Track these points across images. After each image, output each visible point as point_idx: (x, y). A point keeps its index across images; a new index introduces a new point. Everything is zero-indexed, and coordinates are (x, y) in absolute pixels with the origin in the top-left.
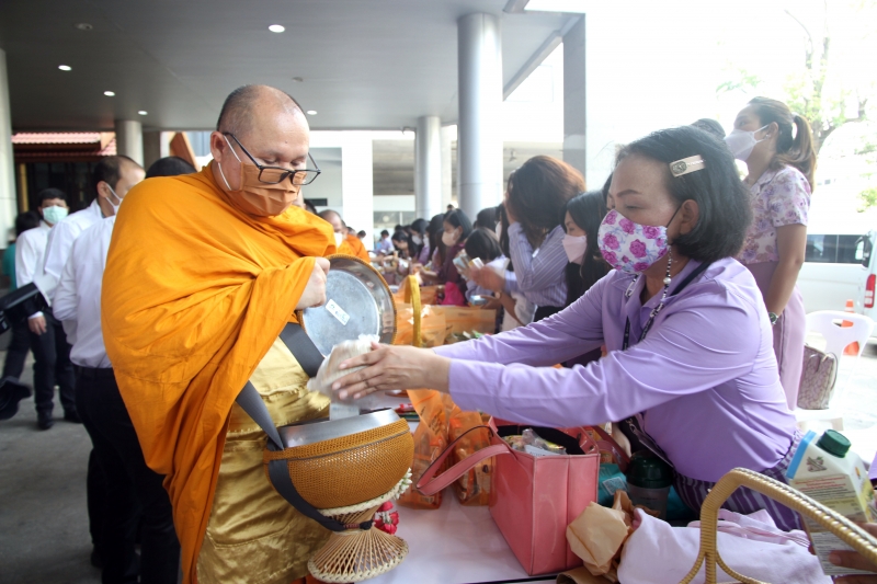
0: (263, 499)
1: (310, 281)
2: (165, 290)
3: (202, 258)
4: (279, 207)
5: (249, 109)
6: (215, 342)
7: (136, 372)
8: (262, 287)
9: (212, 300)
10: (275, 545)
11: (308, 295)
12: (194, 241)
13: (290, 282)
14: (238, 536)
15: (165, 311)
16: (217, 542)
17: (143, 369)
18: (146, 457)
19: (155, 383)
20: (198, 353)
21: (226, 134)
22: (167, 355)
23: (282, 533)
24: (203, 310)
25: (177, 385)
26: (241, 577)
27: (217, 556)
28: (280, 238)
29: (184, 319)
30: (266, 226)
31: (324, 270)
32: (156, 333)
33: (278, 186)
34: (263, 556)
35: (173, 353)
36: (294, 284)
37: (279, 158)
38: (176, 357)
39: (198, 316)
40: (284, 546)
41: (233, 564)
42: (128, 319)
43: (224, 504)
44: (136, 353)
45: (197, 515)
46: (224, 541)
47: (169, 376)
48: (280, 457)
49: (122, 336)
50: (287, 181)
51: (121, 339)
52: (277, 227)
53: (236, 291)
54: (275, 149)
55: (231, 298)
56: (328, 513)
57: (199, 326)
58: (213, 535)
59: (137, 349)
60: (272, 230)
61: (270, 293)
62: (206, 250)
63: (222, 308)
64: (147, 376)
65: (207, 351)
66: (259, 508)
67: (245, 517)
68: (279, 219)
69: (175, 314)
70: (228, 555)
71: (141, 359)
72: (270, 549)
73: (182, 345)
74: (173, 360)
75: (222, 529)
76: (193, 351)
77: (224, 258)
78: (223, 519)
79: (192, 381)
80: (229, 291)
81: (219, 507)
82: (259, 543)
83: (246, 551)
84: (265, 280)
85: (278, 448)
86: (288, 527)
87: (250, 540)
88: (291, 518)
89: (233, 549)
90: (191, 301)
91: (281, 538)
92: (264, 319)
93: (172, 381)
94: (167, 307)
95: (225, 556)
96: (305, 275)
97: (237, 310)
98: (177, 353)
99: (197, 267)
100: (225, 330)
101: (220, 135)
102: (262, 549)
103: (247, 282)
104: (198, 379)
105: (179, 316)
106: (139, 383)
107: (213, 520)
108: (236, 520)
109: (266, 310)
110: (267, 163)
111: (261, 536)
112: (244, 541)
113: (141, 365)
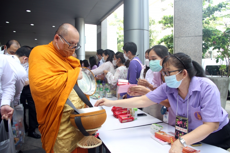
2: (48, 75)
5: (67, 30)
6: (60, 88)
7: (41, 96)
8: (70, 74)
11: (79, 76)
12: (52, 62)
14: (64, 138)
15: (49, 80)
16: (59, 140)
17: (43, 95)
19: (45, 98)
20: (55, 91)
23: (74, 136)
25: (50, 99)
26: (65, 148)
27: (59, 143)
28: (69, 63)
30: (66, 59)
35: (50, 91)
39: (56, 81)
41: (63, 145)
45: (54, 133)
46: (61, 139)
47: (49, 97)
48: (79, 116)
51: (38, 88)
58: (58, 138)
59: (42, 90)
62: (55, 65)
63: (61, 79)
64: (43, 97)
70: (62, 143)
74: (50, 93)
75: (60, 136)
77: (59, 67)
78: (60, 134)
79: (53, 98)
80: (62, 75)
82: (69, 139)
83: (66, 142)
87: (67, 138)
89: (63, 141)
95: (61, 143)
98: (52, 91)
99: (53, 69)
101: (58, 36)
103: (65, 73)
104: (55, 98)
106: (41, 99)
107: (58, 134)
108: (64, 133)
110: (70, 44)
111: (70, 137)
112: (66, 139)
113: (42, 94)
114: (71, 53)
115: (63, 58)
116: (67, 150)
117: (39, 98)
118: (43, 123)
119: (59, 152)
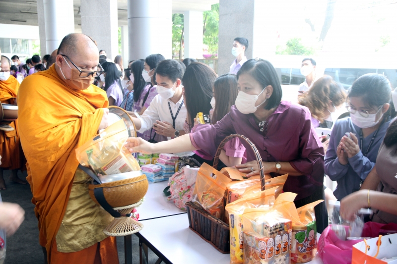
0: (85, 208)
1: (103, 119)
2: (49, 124)
3: (59, 110)
4: (86, 86)
5: (74, 46)
6: (68, 144)
7: (39, 157)
8: (85, 121)
9: (67, 128)
10: (90, 227)
11: (102, 124)
12: (55, 103)
13: (96, 119)
14: (75, 223)
15: (50, 132)
16: (67, 226)
17: (42, 156)
18: (33, 194)
19: (45, 160)
20: (61, 149)
21: (63, 55)
22: (51, 150)
23: (92, 222)
24: (64, 132)
25: (52, 162)
26: (76, 240)
27: (66, 232)
28: (85, 99)
29: (58, 136)
30: (80, 94)
31: (107, 113)
32: (48, 141)
33: (87, 78)
34: (84, 232)
35: (54, 149)
36: (97, 120)
37: (87, 67)
38: (54, 150)
39: (63, 134)
40: (93, 228)
41: (72, 235)
42: (36, 136)
43: (70, 210)
44: (39, 150)
45: (58, 215)
46: (70, 225)
47: (51, 159)
48: (99, 187)
49: (34, 143)
50: (91, 76)
51: (33, 144)
52: (84, 94)
53: (74, 124)
54: (86, 63)
55: (73, 127)
56: (115, 209)
57: (63, 139)
58: (64, 223)
59: (40, 148)
60: (82, 96)
61: (89, 124)
62: (61, 107)
63: (71, 130)
64: (42, 159)
65: (65, 148)
66: (84, 212)
67: (78, 215)
68: (85, 91)
69: (54, 134)
70: (70, 231)
71: (41, 152)
72: (88, 229)
73: (57, 146)
74: (53, 152)
75: (69, 220)
76: (61, 148)
77: (68, 110)
78: (69, 216)
79: (58, 160)
80: (72, 123)
81: (67, 212)
82: (83, 226)
83: (78, 229)
84: (86, 118)
85: (98, 183)
86: (95, 220)
87: (80, 225)
88: (96, 216)
89: (73, 228)
90: (59, 128)
91: (92, 224)
92: (88, 134)
93: (51, 160)
94: (50, 131)
96: (100, 116)
97: (76, 131)
99: (58, 114)
100: (72, 139)
101: (61, 56)
102: (85, 229)
103: (78, 120)
104: (61, 160)
105: (55, 134)
106: (39, 162)
107: (65, 217)
108: (75, 216)
109: (88, 131)
110: (82, 68)
111: (84, 223)
112: (78, 225)
113: (41, 154)
114: (86, 83)
115: (75, 93)
116: (79, 242)
117: (35, 161)
118: (42, 199)
119: (65, 244)
